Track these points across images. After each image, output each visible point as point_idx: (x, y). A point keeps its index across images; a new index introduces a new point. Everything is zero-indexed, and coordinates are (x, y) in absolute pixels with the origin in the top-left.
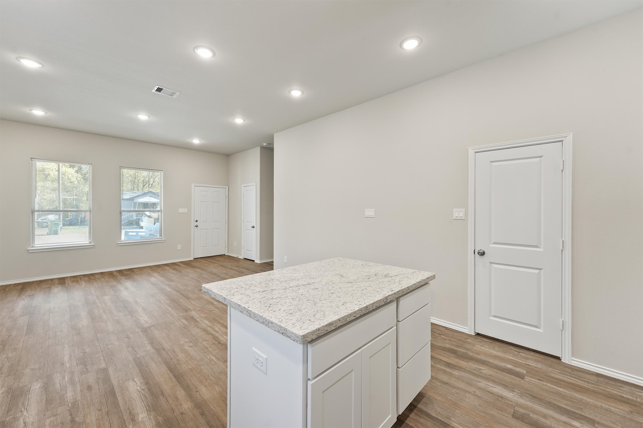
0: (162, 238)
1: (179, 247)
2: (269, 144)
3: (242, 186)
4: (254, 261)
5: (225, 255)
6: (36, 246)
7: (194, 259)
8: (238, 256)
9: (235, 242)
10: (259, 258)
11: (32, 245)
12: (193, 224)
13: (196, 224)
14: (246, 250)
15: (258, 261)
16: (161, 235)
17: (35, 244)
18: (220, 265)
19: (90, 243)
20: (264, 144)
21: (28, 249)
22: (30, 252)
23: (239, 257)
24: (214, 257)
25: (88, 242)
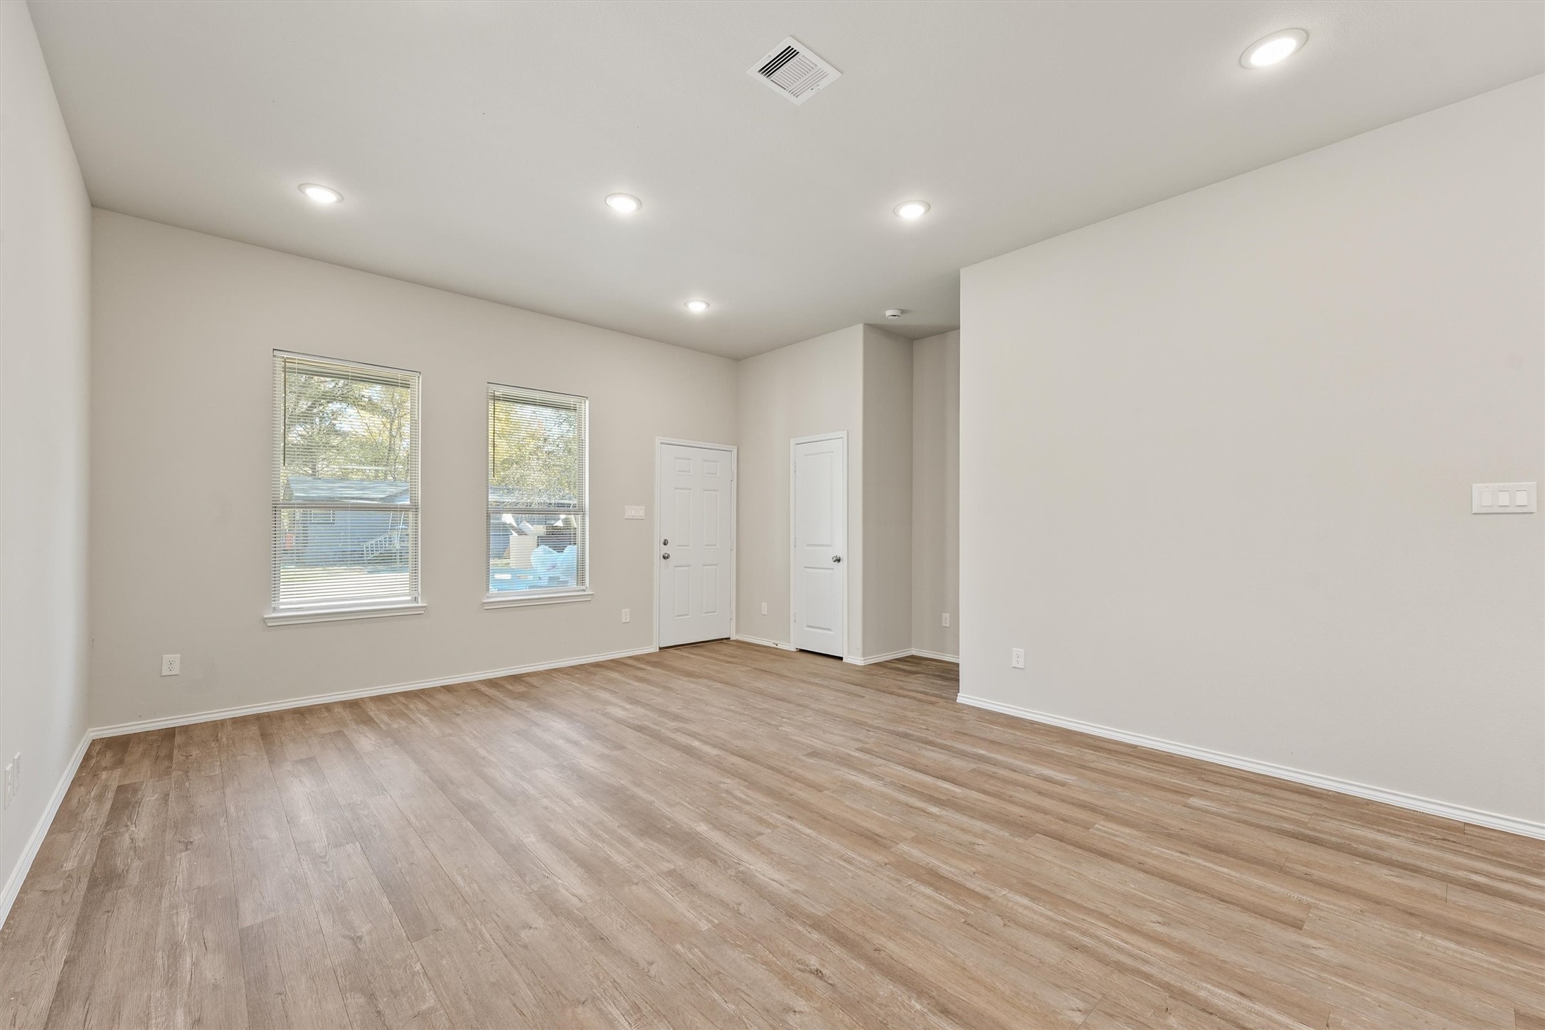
0: (584, 590)
1: (626, 615)
2: (903, 312)
3: (792, 442)
4: (841, 659)
5: (729, 638)
6: (282, 607)
7: (660, 649)
8: (776, 642)
9: (764, 605)
10: (860, 652)
11: (273, 606)
12: (660, 550)
13: (665, 550)
14: (808, 626)
15: (855, 658)
16: (581, 580)
17: (281, 600)
18: (755, 668)
19: (416, 600)
20: (889, 313)
21: (265, 616)
22: (269, 624)
23: (780, 646)
24: (710, 646)
25: (408, 598)
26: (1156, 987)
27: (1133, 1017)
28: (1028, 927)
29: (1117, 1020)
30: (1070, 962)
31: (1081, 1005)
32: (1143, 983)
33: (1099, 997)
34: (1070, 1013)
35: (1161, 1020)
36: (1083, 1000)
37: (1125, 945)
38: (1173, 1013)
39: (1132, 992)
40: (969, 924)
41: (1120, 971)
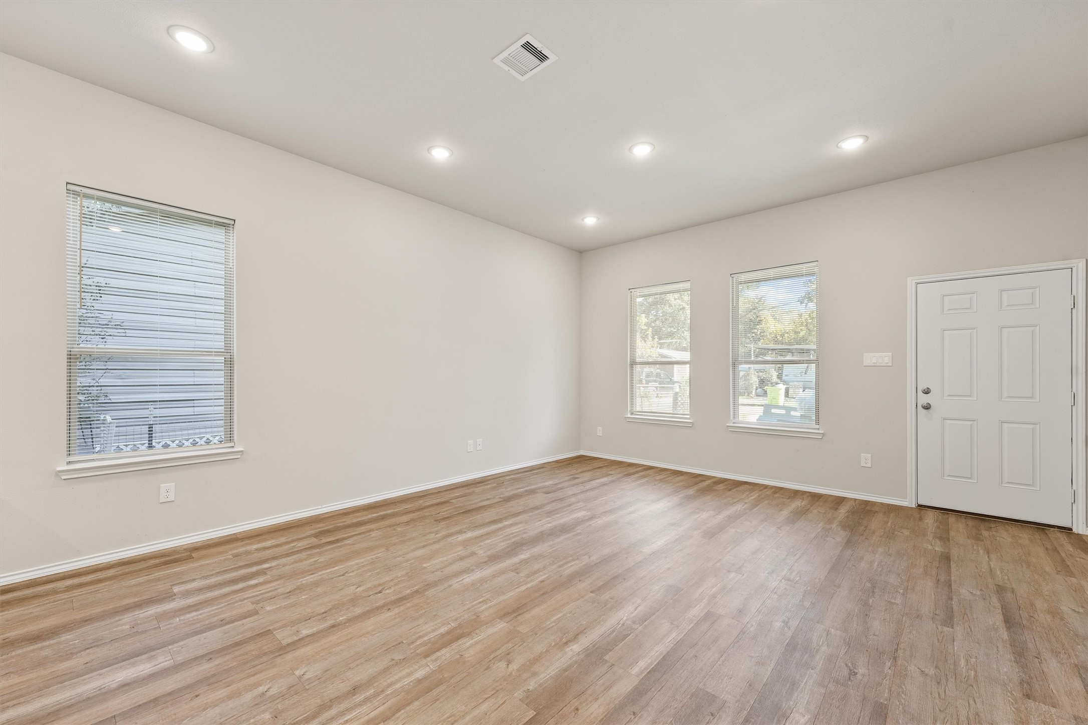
26: (297, 720)
27: (283, 697)
28: (386, 670)
29: (286, 689)
30: (343, 682)
31: (306, 677)
32: (304, 714)
33: (307, 687)
34: (304, 670)
35: (271, 710)
36: (309, 679)
37: (346, 719)
38: (271, 719)
39: (301, 705)
40: (400, 644)
41: (322, 705)
